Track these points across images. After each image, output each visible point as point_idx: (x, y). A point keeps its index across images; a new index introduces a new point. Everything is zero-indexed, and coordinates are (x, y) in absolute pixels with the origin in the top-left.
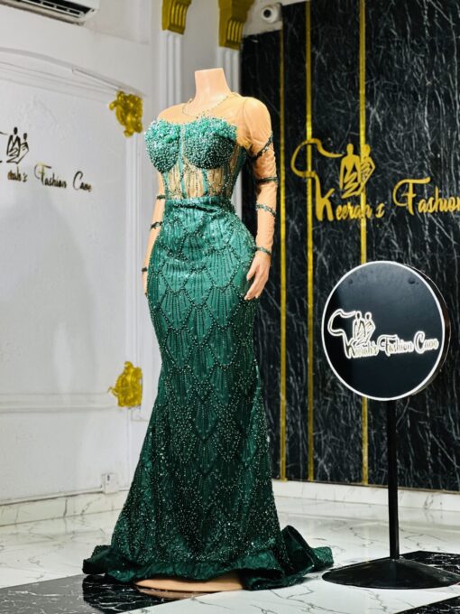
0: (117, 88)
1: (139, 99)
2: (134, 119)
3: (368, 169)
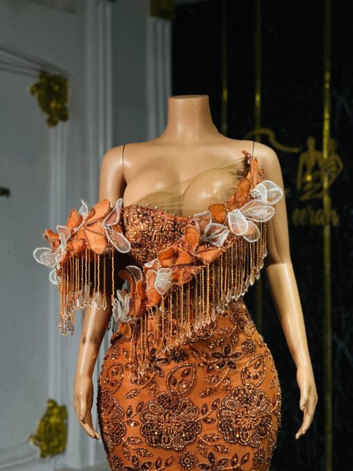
0: (39, 67)
1: (65, 81)
2: (59, 106)
3: (334, 168)
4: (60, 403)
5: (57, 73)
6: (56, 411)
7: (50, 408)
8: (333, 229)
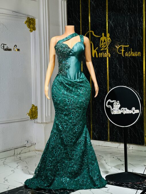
0: (27, 16)
2: (33, 26)
3: (109, 41)
4: (35, 106)
5: (32, 18)
6: (34, 107)
7: (32, 107)
8: (109, 58)
